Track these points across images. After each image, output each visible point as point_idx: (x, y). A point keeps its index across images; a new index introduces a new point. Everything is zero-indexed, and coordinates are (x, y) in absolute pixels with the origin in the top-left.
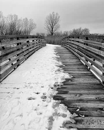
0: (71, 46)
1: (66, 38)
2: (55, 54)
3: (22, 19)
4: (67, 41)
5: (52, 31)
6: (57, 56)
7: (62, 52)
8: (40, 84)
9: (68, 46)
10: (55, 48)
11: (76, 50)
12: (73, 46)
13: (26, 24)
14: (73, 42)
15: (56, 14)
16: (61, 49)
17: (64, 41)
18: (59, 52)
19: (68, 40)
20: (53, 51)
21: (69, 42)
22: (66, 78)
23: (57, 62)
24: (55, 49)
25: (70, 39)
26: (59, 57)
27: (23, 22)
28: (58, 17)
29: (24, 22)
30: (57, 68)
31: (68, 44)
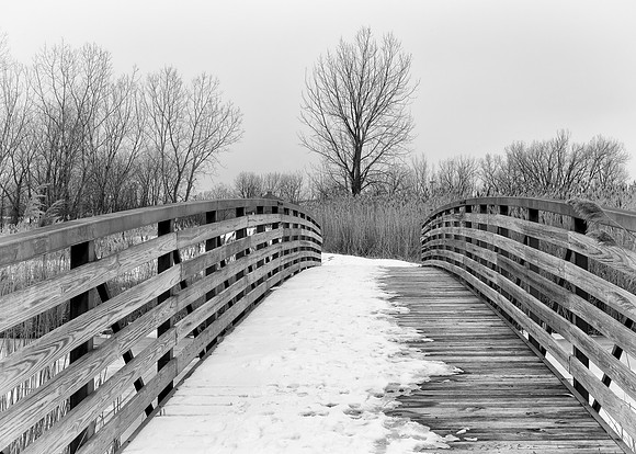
0: (476, 258)
1: (448, 212)
2: (381, 298)
3: (141, 80)
4: (453, 231)
5: (357, 159)
6: (397, 309)
7: (424, 292)
8: (333, 386)
9: (460, 257)
10: (381, 274)
11: (496, 277)
12: (483, 253)
13: (168, 116)
14: (479, 234)
15: (380, 45)
16: (416, 279)
17: (439, 230)
18: (407, 291)
19: (456, 224)
20: (374, 284)
21: (464, 232)
22: (433, 372)
23: (397, 328)
24: (381, 280)
25: (468, 217)
26: (405, 310)
27: (149, 100)
28: (395, 66)
29: (154, 97)
30: (397, 348)
31: (458, 244)
